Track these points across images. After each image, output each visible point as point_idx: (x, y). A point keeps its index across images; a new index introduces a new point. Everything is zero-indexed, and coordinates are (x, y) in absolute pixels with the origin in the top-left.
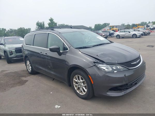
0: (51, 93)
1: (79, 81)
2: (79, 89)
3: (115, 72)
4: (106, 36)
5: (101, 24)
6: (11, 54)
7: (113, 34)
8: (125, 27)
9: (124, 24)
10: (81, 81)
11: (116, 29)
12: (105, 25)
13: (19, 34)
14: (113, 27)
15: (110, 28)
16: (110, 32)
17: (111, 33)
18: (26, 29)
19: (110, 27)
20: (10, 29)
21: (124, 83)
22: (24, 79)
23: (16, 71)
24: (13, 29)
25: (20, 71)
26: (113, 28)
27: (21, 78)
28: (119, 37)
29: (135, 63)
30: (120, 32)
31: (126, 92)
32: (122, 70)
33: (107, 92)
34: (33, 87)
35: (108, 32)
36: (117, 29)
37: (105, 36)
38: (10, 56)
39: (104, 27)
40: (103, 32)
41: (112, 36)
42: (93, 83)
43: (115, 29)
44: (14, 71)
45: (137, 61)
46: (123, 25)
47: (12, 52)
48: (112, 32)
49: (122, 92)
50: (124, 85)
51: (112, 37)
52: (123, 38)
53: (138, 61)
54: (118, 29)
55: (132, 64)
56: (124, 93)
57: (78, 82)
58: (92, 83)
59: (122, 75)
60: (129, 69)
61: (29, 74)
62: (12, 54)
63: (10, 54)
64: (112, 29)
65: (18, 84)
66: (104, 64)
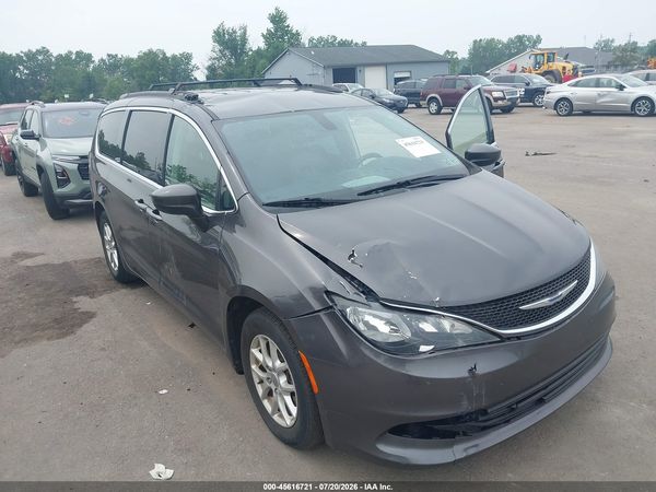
0: (165, 391)
1: (270, 364)
2: (270, 393)
3: (423, 348)
4: (509, 100)
5: (499, 42)
6: (61, 183)
7: (541, 91)
8: (610, 57)
9: (612, 41)
10: (278, 363)
11: (564, 68)
12: (520, 44)
13: (144, 77)
14: (551, 56)
15: (537, 63)
16: (528, 84)
17: (532, 86)
18: (174, 57)
19: (536, 55)
20: (109, 55)
21: (465, 407)
22: (84, 303)
23: (69, 258)
24: (120, 56)
25: (86, 261)
26: (548, 61)
27: (75, 299)
28: (565, 107)
29: (545, 301)
30: (576, 85)
31: (476, 446)
32: (461, 343)
33: (381, 438)
34: (102, 353)
35: (522, 80)
36: (569, 66)
37: (503, 99)
38: (58, 191)
39: (511, 56)
40: (499, 80)
41: (538, 100)
42: (316, 390)
43: (558, 65)
44: (61, 262)
45: (560, 289)
46: (605, 46)
47: (64, 172)
48: (538, 81)
49: (456, 447)
50: (466, 415)
51: (535, 106)
52: (587, 113)
53: (563, 292)
54: (575, 68)
55: (528, 311)
56: (466, 450)
57: (267, 367)
58: (312, 391)
59: (454, 370)
60: (503, 338)
61: (113, 283)
62: (67, 181)
63: (58, 181)
64: (545, 68)
65: (49, 328)
66: (372, 304)
